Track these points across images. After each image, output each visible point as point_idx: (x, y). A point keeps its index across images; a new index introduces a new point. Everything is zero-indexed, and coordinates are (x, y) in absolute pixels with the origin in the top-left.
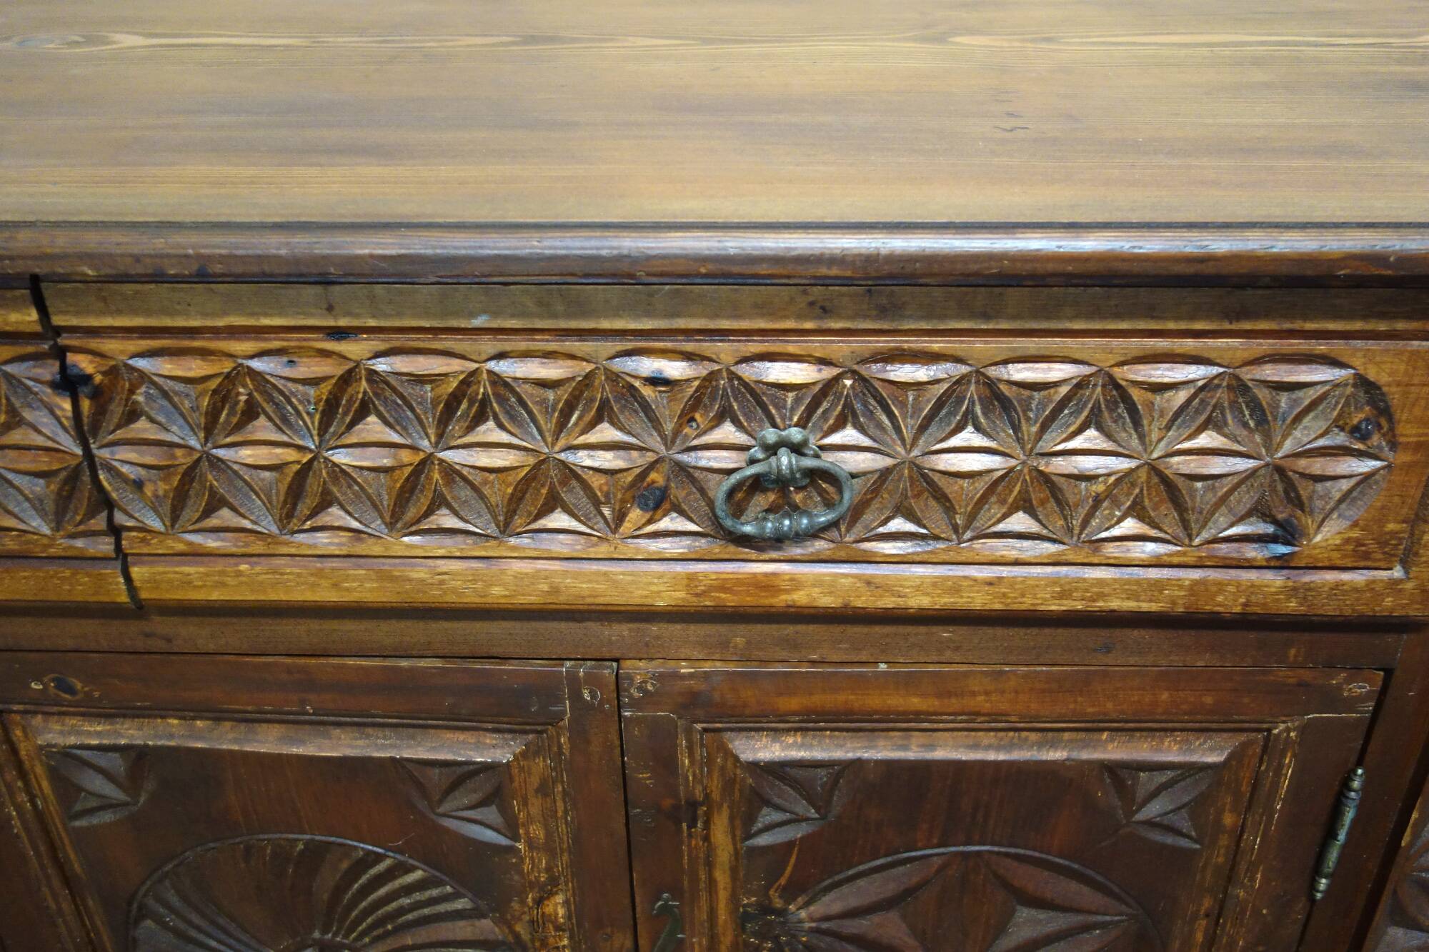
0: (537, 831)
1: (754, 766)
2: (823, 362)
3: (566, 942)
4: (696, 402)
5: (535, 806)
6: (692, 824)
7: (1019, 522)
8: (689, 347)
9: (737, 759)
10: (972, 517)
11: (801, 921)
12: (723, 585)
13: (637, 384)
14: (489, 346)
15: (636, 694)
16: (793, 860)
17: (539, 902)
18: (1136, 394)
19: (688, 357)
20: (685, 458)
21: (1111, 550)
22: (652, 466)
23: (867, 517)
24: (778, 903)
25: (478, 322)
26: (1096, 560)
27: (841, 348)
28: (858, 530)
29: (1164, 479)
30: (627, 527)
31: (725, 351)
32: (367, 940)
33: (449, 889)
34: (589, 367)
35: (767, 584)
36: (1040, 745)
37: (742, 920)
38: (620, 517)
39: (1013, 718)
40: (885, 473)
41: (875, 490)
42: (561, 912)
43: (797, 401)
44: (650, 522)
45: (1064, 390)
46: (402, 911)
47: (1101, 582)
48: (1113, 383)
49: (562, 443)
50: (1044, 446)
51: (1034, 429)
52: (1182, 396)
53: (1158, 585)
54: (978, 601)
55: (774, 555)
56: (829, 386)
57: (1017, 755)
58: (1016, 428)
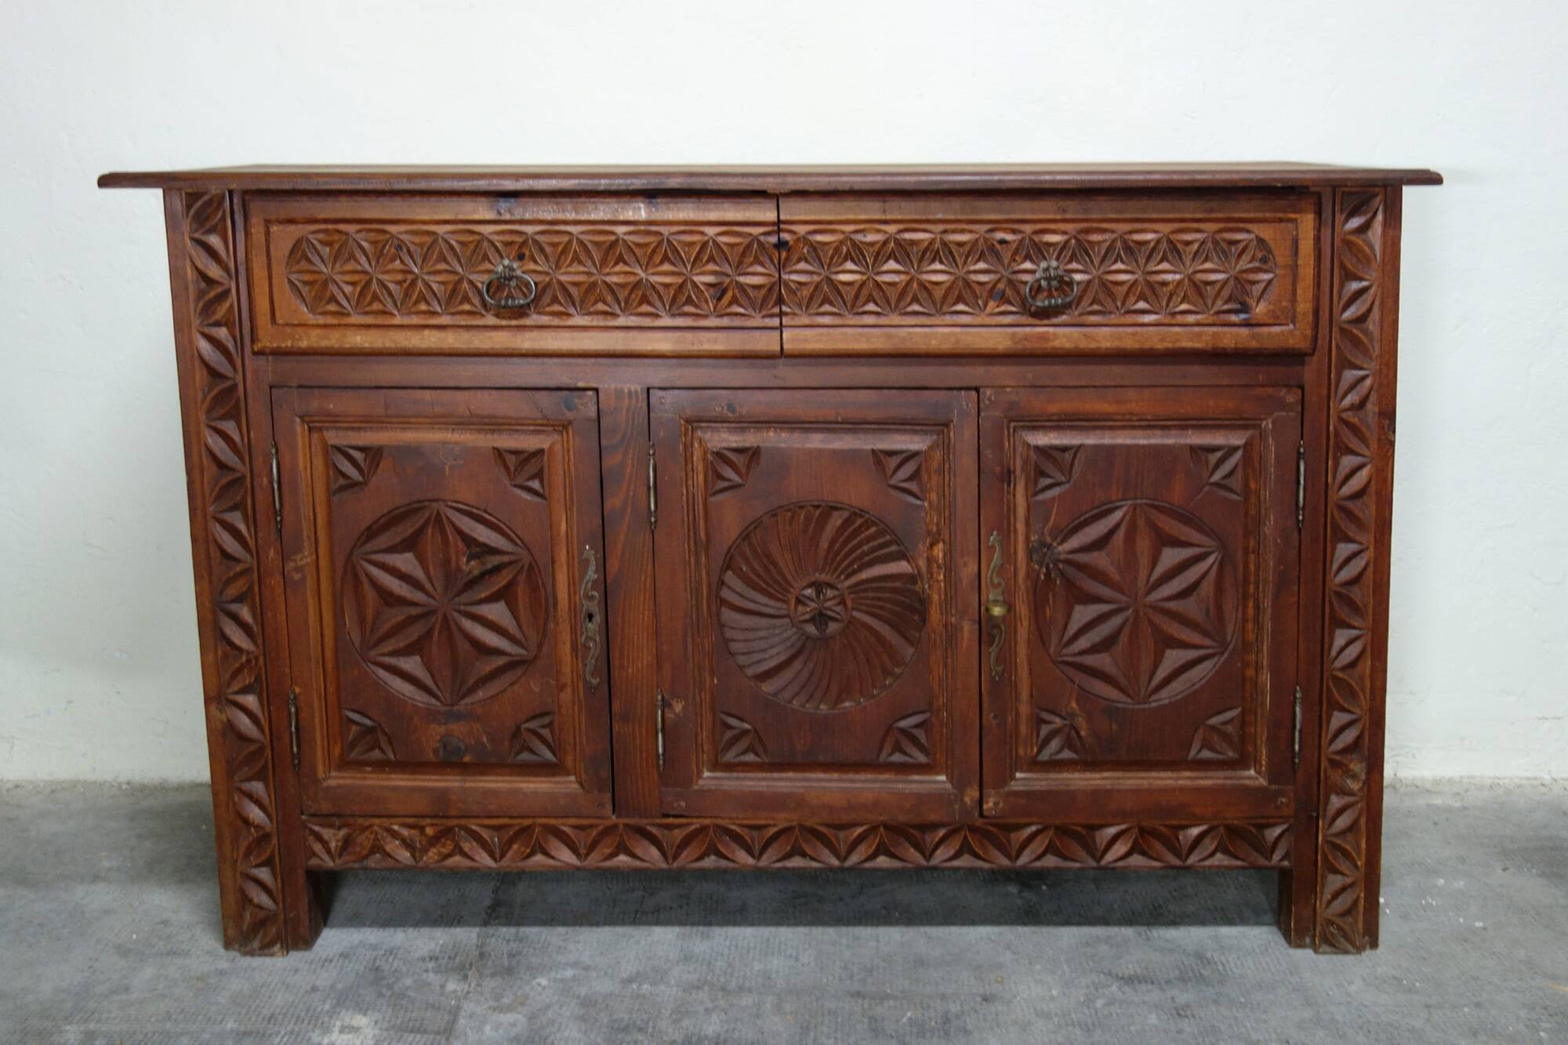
0: (934, 496)
1: (1037, 448)
2: (1064, 233)
3: (942, 577)
4: (1016, 252)
5: (934, 478)
6: (1009, 485)
7: (1142, 305)
8: (1016, 226)
9: (1029, 445)
10: (1123, 303)
11: (1059, 553)
12: (1026, 338)
13: (995, 243)
14: (940, 227)
15: (987, 402)
16: (1055, 510)
17: (932, 545)
18: (1179, 246)
19: (1014, 232)
20: (1014, 277)
21: (1179, 319)
22: (998, 281)
23: (1085, 303)
24: (1048, 540)
25: (939, 216)
26: (1174, 322)
27: (1070, 227)
28: (1080, 310)
29: (1195, 284)
30: (989, 310)
31: (1028, 228)
32: (842, 577)
33: (888, 537)
34: (977, 236)
35: (1043, 337)
36: (1162, 437)
37: (1030, 552)
38: (986, 305)
39: (1149, 417)
40: (1089, 282)
41: (1085, 291)
42: (941, 555)
43: (1054, 251)
44: (998, 306)
45: (1152, 244)
46: (864, 554)
47: (1177, 333)
48: (1170, 242)
49: (965, 269)
50: (1151, 267)
51: (1144, 261)
52: (1195, 246)
53: (1200, 335)
54: (1129, 344)
55: (1046, 322)
56: (1067, 242)
57: (1153, 441)
58: (1137, 261)
